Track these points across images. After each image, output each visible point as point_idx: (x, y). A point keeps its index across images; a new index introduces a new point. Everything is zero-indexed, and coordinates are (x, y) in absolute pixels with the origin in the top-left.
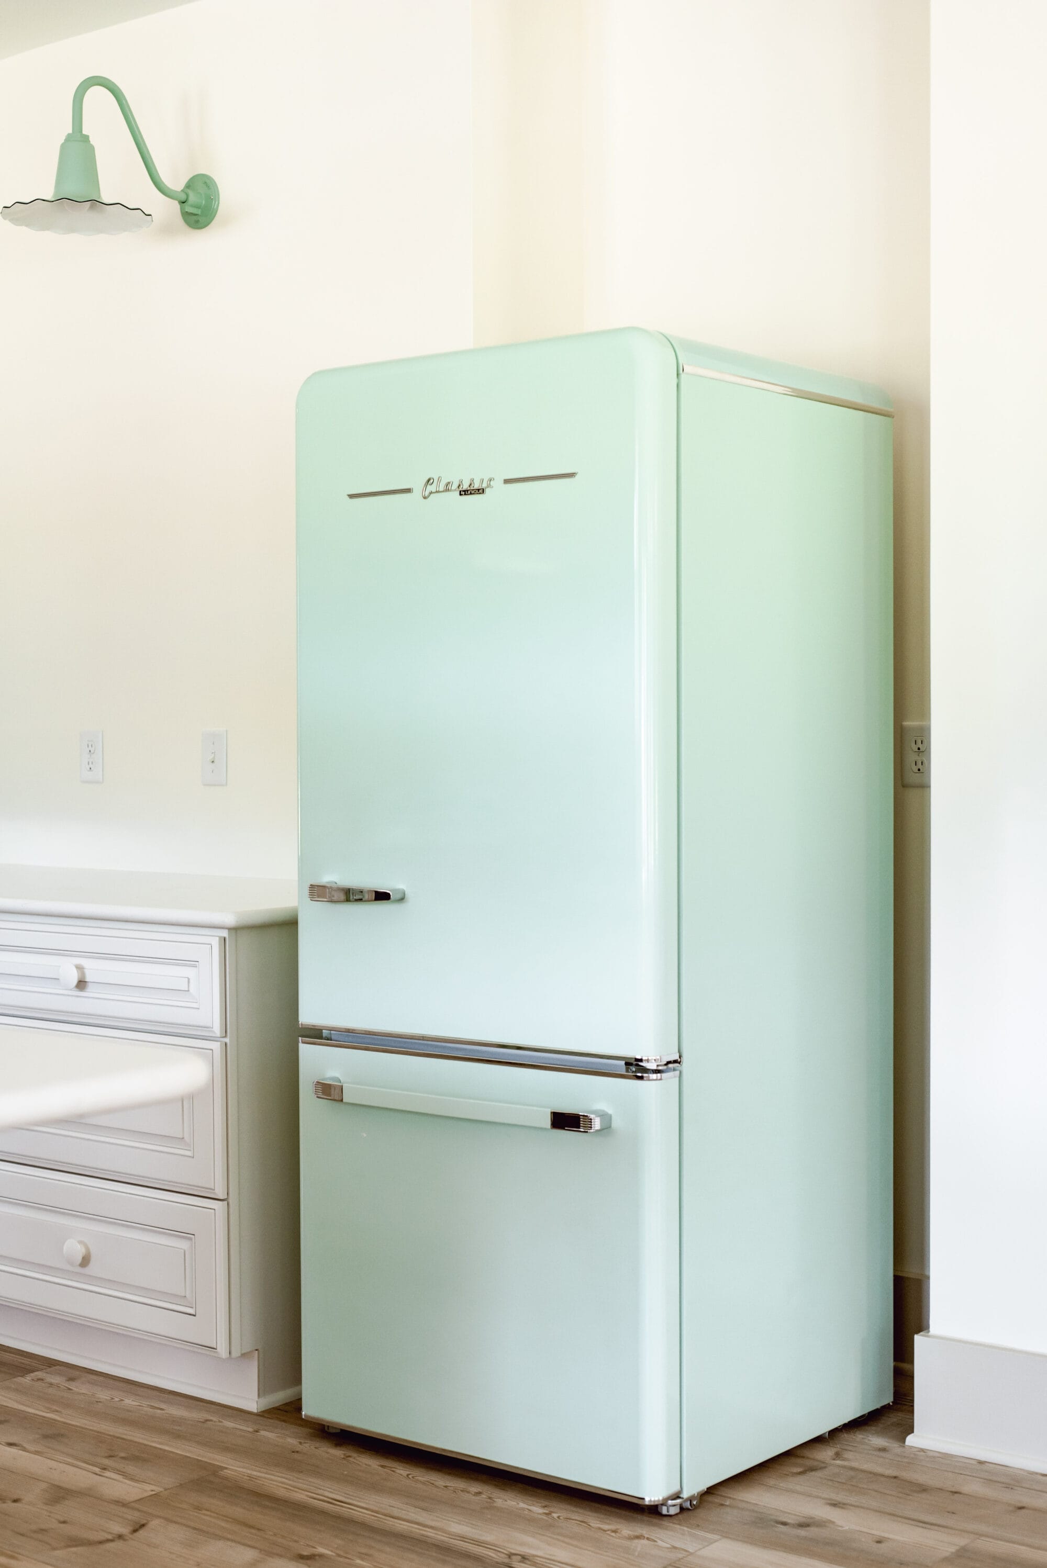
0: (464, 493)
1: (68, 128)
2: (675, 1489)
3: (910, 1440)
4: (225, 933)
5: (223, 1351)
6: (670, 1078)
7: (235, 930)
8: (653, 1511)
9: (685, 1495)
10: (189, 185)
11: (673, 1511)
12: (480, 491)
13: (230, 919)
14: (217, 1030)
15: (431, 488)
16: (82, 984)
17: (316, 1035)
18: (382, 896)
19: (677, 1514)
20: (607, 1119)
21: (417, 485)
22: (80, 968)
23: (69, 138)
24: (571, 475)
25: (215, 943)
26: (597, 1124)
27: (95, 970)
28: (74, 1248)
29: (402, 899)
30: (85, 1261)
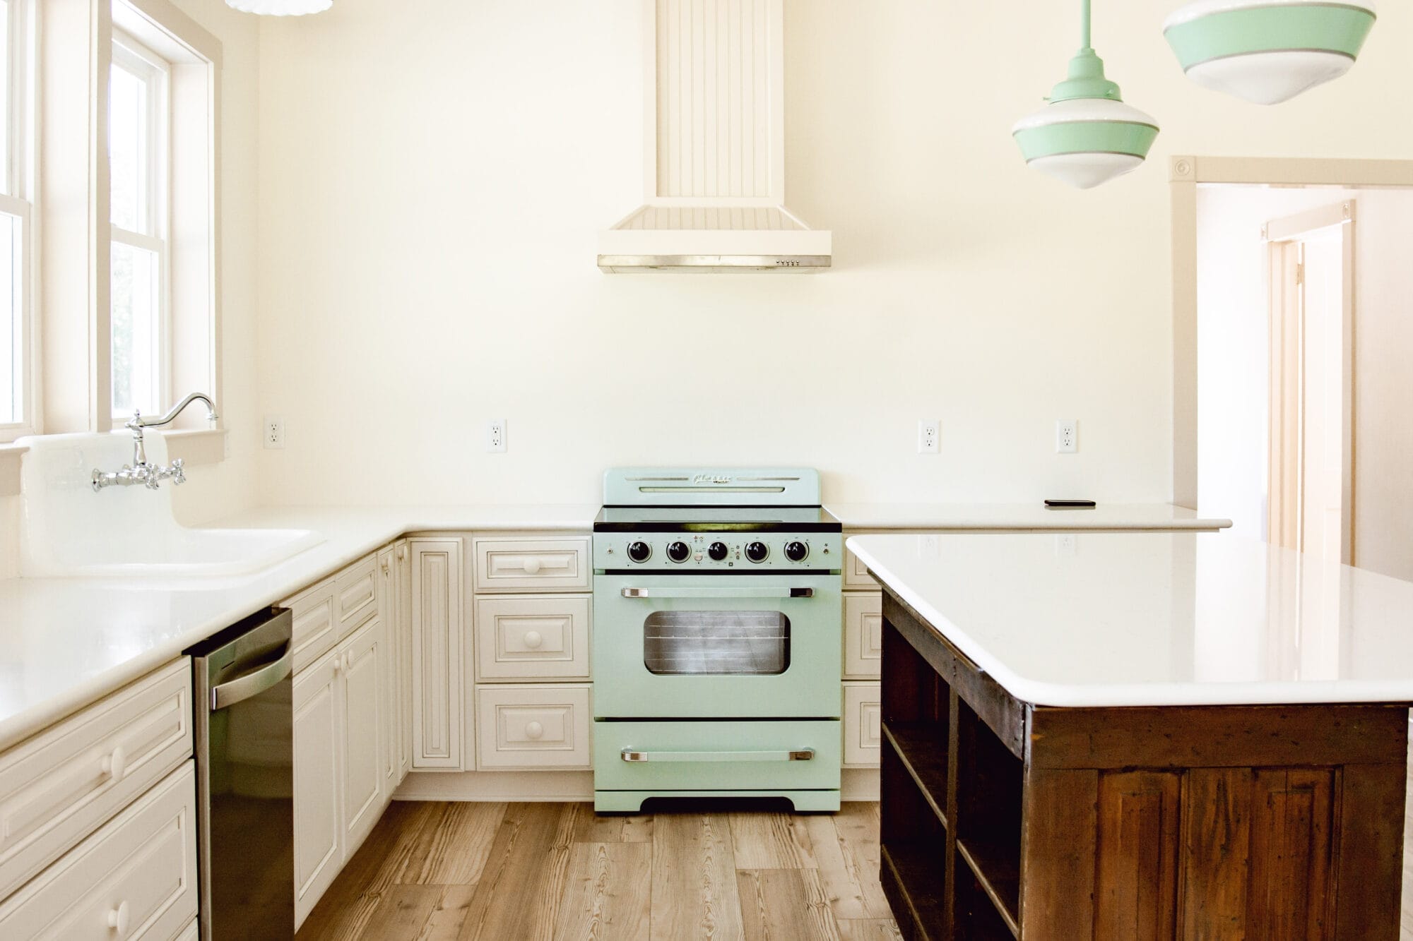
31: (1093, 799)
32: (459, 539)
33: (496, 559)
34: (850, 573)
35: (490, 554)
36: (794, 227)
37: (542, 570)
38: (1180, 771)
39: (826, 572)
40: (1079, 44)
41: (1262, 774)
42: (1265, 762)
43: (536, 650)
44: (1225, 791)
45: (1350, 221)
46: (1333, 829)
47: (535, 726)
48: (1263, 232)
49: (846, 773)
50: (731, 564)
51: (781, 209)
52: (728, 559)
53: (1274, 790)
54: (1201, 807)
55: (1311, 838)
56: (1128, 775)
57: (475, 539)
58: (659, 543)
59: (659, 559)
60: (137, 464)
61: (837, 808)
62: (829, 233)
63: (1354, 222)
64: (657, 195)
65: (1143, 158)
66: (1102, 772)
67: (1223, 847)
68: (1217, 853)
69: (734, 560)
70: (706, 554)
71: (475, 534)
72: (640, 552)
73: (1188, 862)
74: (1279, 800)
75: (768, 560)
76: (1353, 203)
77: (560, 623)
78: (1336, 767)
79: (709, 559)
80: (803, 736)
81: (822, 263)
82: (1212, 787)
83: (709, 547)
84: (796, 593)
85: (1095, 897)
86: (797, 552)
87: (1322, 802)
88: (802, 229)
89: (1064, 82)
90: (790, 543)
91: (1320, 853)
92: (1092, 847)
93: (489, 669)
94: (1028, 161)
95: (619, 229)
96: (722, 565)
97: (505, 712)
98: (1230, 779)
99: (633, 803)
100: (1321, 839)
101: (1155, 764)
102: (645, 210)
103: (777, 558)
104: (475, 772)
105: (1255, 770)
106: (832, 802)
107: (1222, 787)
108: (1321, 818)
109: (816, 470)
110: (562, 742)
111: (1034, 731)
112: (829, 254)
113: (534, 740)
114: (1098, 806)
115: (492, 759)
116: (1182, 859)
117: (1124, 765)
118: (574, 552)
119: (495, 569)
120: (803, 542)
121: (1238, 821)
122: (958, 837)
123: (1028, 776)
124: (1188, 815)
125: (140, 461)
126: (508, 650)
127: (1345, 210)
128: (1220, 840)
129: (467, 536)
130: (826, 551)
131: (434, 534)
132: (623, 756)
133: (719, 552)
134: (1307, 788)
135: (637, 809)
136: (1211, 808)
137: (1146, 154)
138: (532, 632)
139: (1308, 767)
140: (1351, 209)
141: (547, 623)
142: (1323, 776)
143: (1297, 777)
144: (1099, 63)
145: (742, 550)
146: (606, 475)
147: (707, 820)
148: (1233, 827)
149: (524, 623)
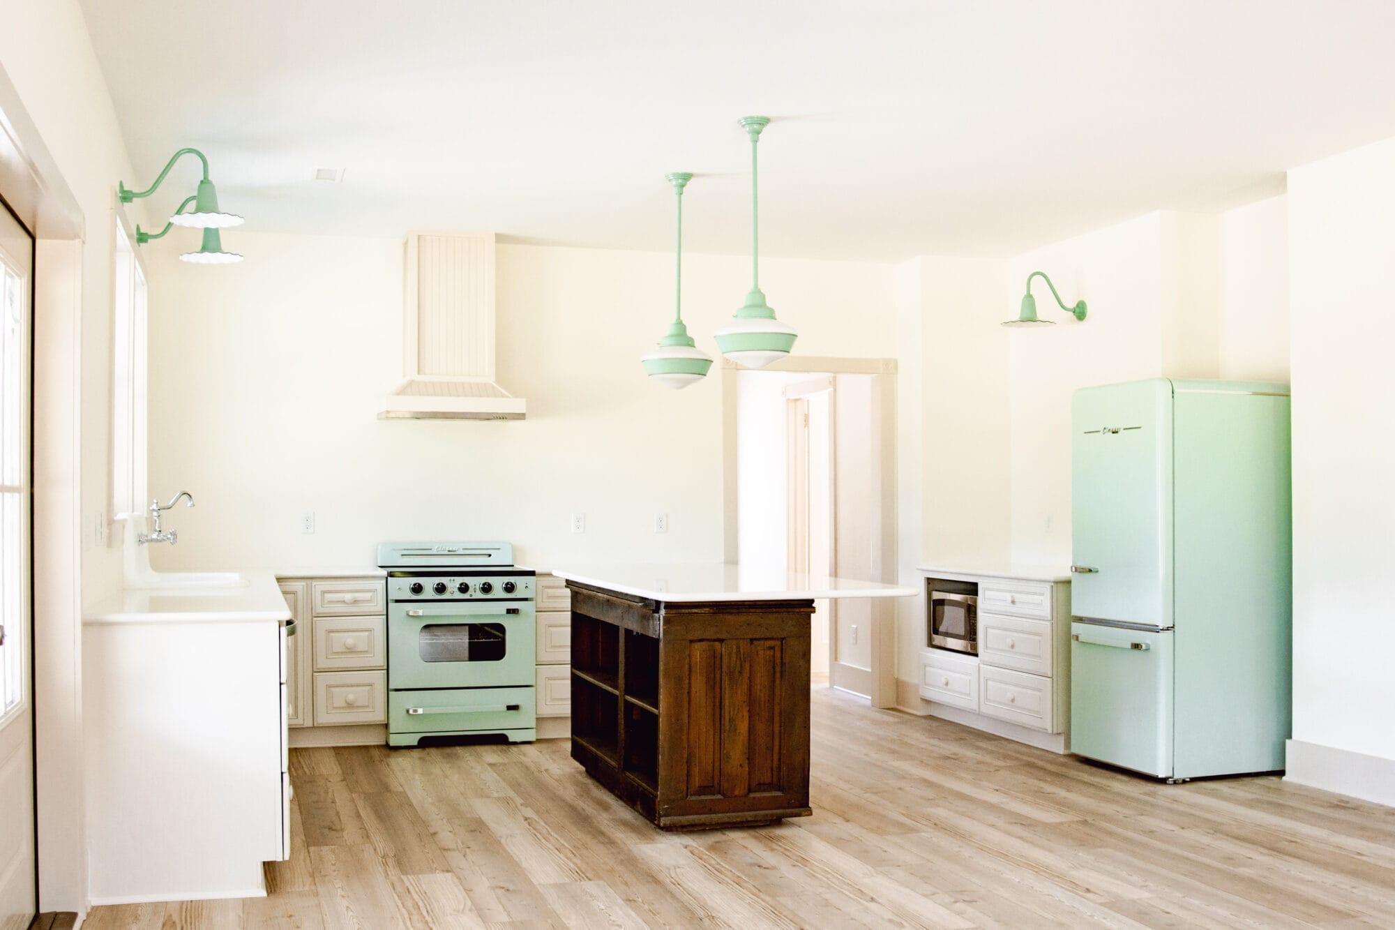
0: (1113, 433)
1: (1025, 293)
2: (1170, 775)
3: (1284, 778)
4: (1052, 584)
5: (1050, 731)
6: (1170, 633)
7: (1056, 582)
8: (1163, 781)
9: (1176, 777)
10: (1078, 305)
11: (1170, 783)
12: (1117, 432)
13: (1052, 579)
14: (1049, 618)
15: (1105, 431)
16: (1013, 602)
17: (1080, 620)
18: (1090, 571)
19: (1172, 784)
20: (1147, 645)
21: (1102, 429)
22: (1012, 597)
23: (1026, 297)
24: (1140, 428)
25: (1049, 587)
26: (1144, 647)
27: (1018, 597)
28: (1009, 696)
29: (1097, 572)
30: (1013, 700)
31: (687, 653)
32: (304, 584)
33: (328, 596)
34: (539, 600)
35: (324, 592)
36: (503, 396)
37: (356, 602)
38: (721, 641)
39: (526, 599)
40: (674, 320)
41: (755, 642)
42: (754, 636)
43: (351, 651)
44: (739, 649)
45: (832, 389)
46: (782, 664)
47: (351, 697)
48: (783, 393)
49: (540, 720)
50: (471, 595)
51: (494, 384)
52: (469, 593)
53: (759, 648)
54: (730, 657)
55: (774, 668)
56: (702, 643)
57: (314, 583)
58: (429, 583)
59: (429, 593)
60: (156, 531)
61: (533, 739)
62: (524, 400)
63: (835, 390)
64: (419, 373)
65: (705, 375)
66: (691, 641)
67: (740, 672)
68: (737, 674)
69: (473, 593)
70: (456, 590)
71: (314, 580)
72: (417, 589)
73: (726, 679)
74: (761, 653)
75: (493, 593)
76: (835, 378)
77: (367, 633)
78: (783, 639)
79: (458, 593)
80: (513, 697)
81: (521, 416)
82: (734, 647)
83: (458, 586)
84: (509, 611)
85: (689, 693)
86: (510, 588)
87: (778, 654)
88: (507, 397)
89: (666, 337)
90: (506, 582)
91: (778, 675)
92: (687, 673)
93: (322, 664)
94: (649, 375)
95: (398, 394)
96: (466, 596)
97: (333, 689)
98: (741, 645)
99: (413, 740)
100: (778, 669)
101: (713, 638)
102: (411, 383)
103: (498, 592)
104: (313, 727)
105: (752, 640)
106: (531, 736)
107: (738, 647)
108: (778, 661)
109: (510, 543)
110: (367, 707)
111: (664, 625)
112: (524, 411)
113: (350, 706)
114: (689, 656)
115: (324, 718)
116: (723, 677)
117: (700, 638)
118: (374, 591)
119: (326, 601)
120: (513, 582)
121: (745, 661)
122: (625, 694)
123: (661, 645)
124: (725, 660)
125: (158, 530)
126: (334, 651)
127: (830, 382)
128: (738, 668)
129: (309, 582)
130: (527, 587)
131: (290, 580)
132: (408, 711)
133: (464, 588)
134: (772, 648)
135: (416, 744)
136: (734, 656)
137: (707, 372)
138: (350, 639)
139: (771, 639)
140: (834, 383)
141: (357, 634)
142: (778, 643)
143: (768, 643)
144: (684, 327)
145: (477, 587)
146: (380, 547)
147: (458, 748)
148: (743, 663)
149: (346, 634)
